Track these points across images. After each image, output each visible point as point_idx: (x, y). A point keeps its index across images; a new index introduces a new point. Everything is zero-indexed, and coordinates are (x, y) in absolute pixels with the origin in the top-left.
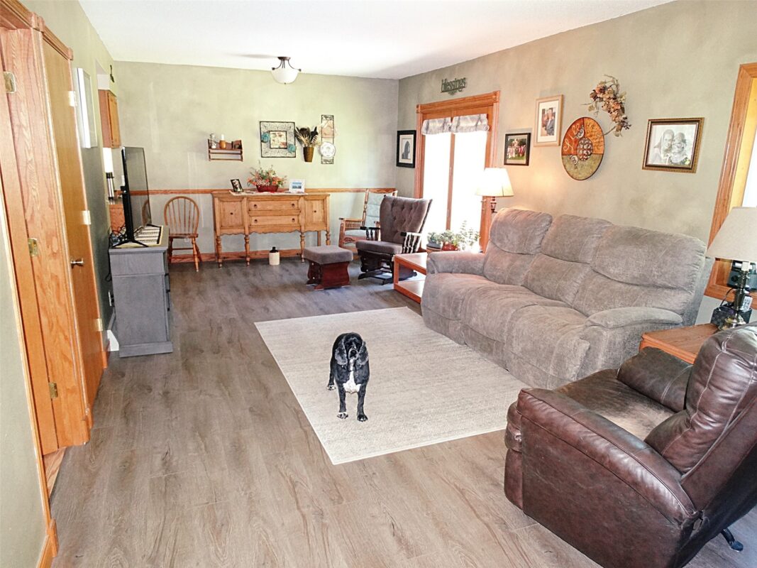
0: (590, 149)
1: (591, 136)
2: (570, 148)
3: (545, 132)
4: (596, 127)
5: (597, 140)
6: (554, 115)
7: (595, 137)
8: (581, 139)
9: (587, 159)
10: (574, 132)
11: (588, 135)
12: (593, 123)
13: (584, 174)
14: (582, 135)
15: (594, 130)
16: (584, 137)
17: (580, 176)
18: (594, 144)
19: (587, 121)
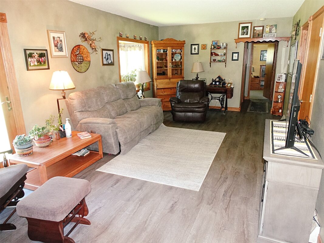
0: (82, 59)
1: (82, 53)
2: (74, 59)
3: (57, 50)
4: (86, 49)
5: (86, 55)
6: (61, 41)
7: (85, 54)
8: (78, 54)
9: (82, 63)
10: (75, 51)
11: (81, 52)
12: (84, 48)
13: (83, 70)
14: (78, 52)
15: (84, 51)
16: (79, 53)
17: (82, 71)
18: (84, 57)
19: (81, 47)
